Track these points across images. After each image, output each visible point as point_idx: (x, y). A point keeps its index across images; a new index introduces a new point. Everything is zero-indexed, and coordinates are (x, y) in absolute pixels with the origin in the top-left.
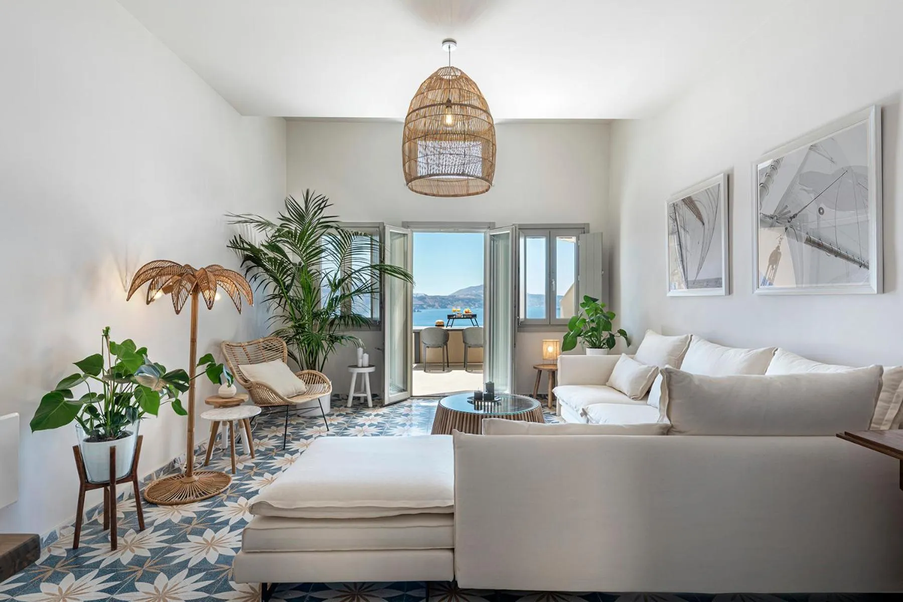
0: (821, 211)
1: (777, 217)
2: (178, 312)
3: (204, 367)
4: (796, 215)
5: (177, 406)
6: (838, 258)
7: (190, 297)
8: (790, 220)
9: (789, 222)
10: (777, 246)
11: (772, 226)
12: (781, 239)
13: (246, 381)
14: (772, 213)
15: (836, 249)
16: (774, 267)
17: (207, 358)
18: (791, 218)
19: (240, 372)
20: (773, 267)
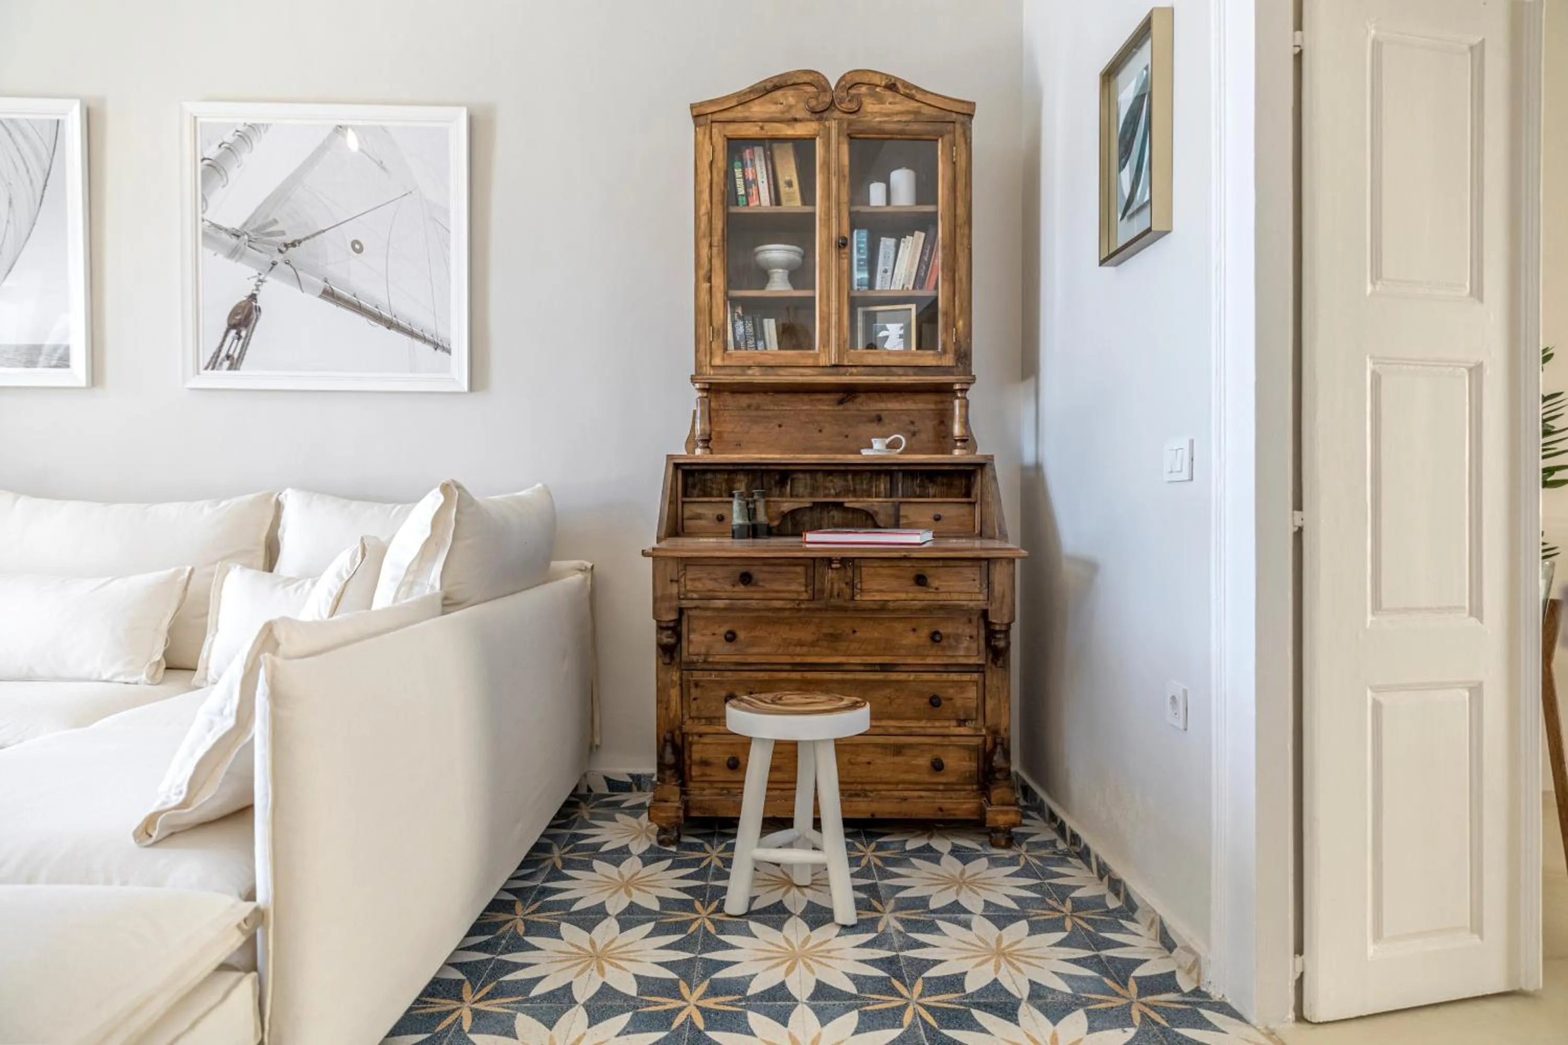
0: (357, 247)
1: (249, 236)
4: (300, 242)
6: (393, 332)
8: (284, 249)
9: (280, 251)
10: (249, 293)
11: (233, 253)
12: (260, 281)
14: (237, 227)
15: (390, 316)
16: (243, 334)
18: (286, 245)
20: (238, 333)
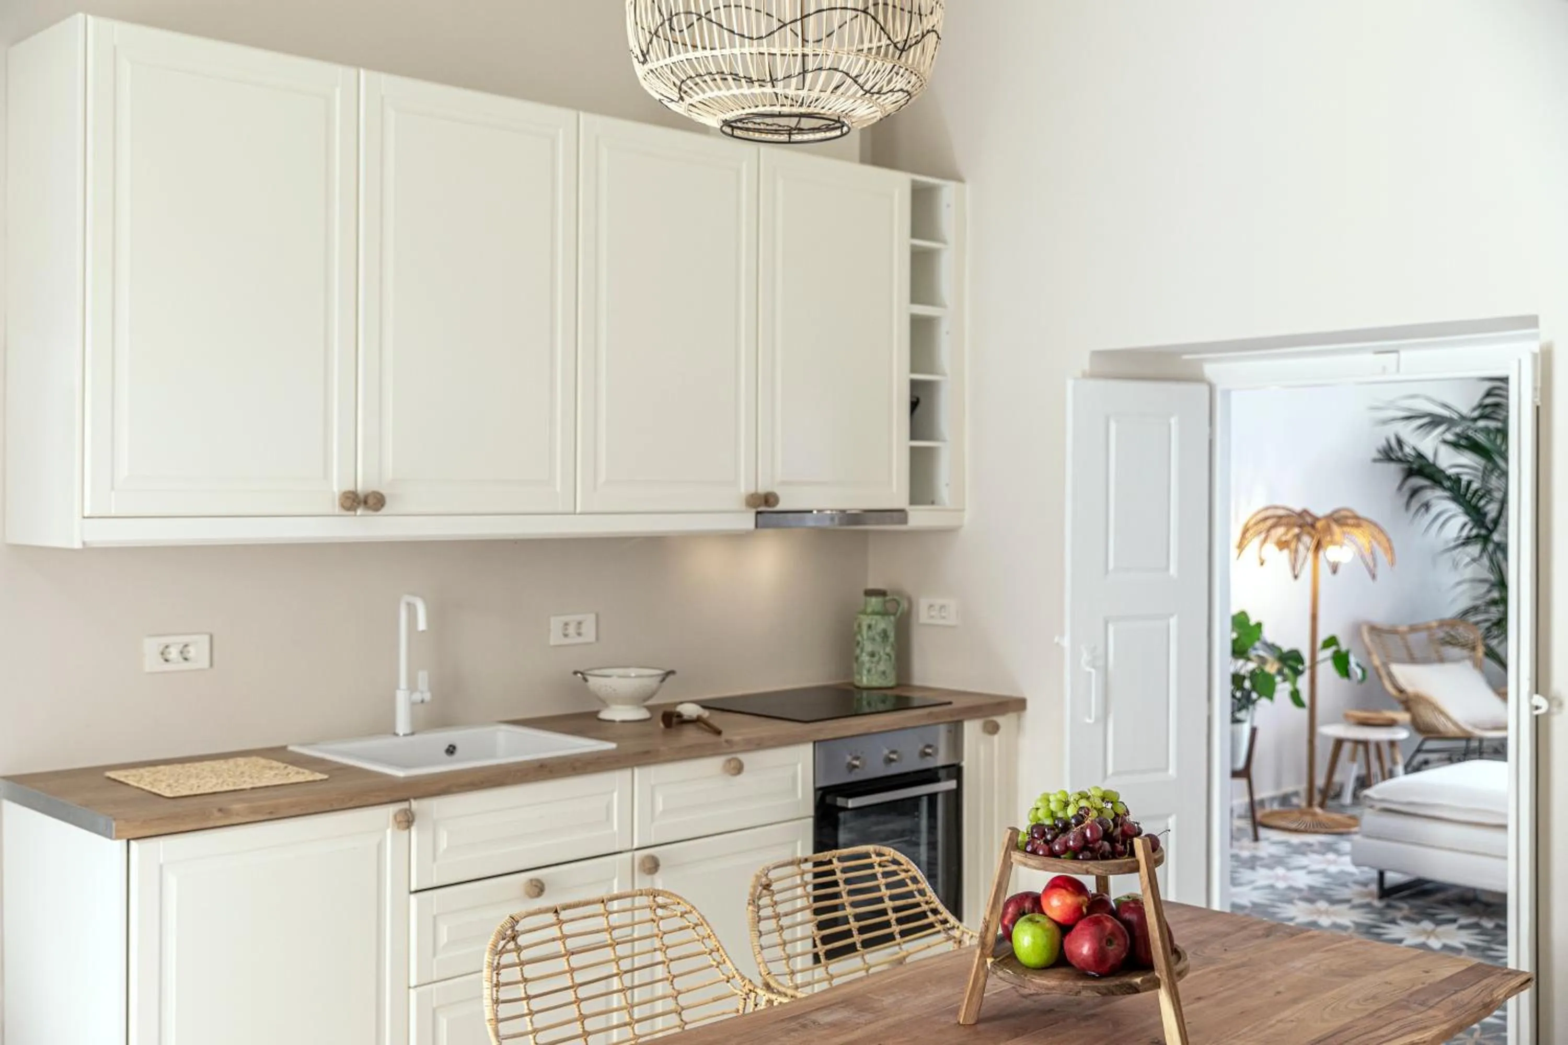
2: (1296, 577)
3: (1329, 652)
5: (1295, 696)
7: (1310, 556)
13: (1401, 691)
17: (1331, 641)
19: (1390, 676)
